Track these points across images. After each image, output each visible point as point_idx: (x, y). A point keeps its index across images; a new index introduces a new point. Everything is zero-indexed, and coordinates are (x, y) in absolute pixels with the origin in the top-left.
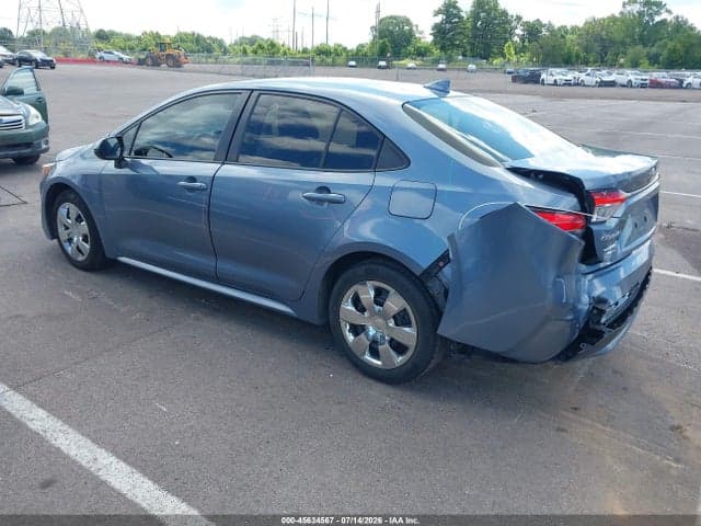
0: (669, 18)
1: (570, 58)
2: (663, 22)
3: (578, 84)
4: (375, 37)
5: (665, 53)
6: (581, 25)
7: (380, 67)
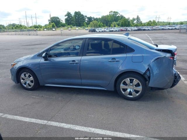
0: (120, 15)
1: (100, 25)
2: (118, 16)
3: (104, 32)
4: (50, 22)
5: (121, 23)
6: (101, 17)
7: (53, 30)
